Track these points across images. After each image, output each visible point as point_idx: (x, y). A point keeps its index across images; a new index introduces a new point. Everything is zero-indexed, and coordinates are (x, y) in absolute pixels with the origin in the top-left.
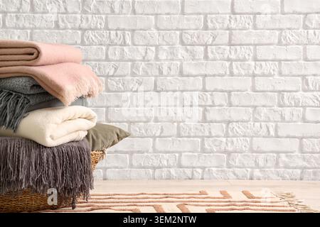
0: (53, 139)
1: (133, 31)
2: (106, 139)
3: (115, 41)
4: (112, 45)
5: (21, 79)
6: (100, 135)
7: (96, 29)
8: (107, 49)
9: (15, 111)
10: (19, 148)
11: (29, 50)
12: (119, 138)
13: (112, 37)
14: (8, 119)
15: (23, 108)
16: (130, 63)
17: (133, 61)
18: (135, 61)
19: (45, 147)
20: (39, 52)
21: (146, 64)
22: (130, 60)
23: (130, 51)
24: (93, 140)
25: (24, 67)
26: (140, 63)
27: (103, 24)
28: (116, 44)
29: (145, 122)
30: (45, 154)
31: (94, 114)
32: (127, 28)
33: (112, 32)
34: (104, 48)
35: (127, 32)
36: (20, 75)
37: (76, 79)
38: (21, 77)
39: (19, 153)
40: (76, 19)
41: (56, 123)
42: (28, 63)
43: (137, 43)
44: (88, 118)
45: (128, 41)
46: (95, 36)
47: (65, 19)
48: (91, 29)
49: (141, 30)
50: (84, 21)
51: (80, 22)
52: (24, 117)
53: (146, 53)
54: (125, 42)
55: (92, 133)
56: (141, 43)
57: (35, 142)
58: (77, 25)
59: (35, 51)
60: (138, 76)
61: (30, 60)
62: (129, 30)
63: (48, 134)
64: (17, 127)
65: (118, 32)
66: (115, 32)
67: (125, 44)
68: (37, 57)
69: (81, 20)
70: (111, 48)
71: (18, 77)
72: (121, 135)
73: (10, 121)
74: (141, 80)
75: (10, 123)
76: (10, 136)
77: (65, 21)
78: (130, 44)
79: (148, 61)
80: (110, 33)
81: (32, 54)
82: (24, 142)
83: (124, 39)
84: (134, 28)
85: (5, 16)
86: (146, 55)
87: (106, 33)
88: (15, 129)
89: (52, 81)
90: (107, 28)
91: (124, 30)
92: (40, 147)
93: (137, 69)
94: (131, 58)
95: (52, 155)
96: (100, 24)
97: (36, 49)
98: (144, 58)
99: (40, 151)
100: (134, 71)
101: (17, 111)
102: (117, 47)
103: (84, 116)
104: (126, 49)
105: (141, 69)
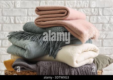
0: (77, 63)
1: (103, 8)
2: (104, 63)
3: (94, 14)
4: (92, 16)
5: (58, 28)
6: (100, 61)
7: (84, 8)
8: (90, 18)
9: (54, 46)
10: (58, 68)
11: (62, 11)
12: (110, 63)
13: (92, 11)
14: (51, 51)
15: (59, 45)
16: (101, 25)
17: (103, 24)
18: (104, 23)
19: (73, 68)
20: (68, 12)
21: (109, 25)
22: (101, 23)
23: (101, 18)
24: (97, 64)
25: (59, 21)
26: (107, 24)
27: (88, 5)
28: (94, 15)
29: (109, 55)
30: (73, 72)
31: (97, 48)
32: (100, 7)
33: (92, 9)
34: (88, 17)
35: (100, 9)
36: (57, 25)
37: (88, 28)
38: (57, 26)
39: (59, 71)
40: (74, 3)
41: (79, 53)
42: (61, 18)
43: (105, 14)
44: (95, 51)
45: (101, 14)
46: (83, 11)
47: (69, 3)
48: (82, 8)
49: (107, 7)
50: (78, 4)
51: (76, 4)
52: (60, 50)
53: (110, 19)
54: (99, 14)
55: (96, 60)
56: (107, 14)
57: (67, 65)
58: (75, 6)
59: (66, 11)
60: (105, 31)
61: (62, 17)
62: (101, 8)
63: (75, 60)
64: (56, 56)
65: (95, 9)
66: (94, 9)
67: (99, 15)
68: (67, 14)
69: (77, 3)
70: (91, 17)
71: (55, 26)
72: (111, 61)
73: (52, 52)
74: (107, 33)
75: (52, 53)
76: (53, 61)
77: (69, 4)
78: (101, 15)
79: (111, 23)
80: (91, 10)
81: (64, 13)
82: (60, 64)
83: (98, 12)
84: (103, 7)
85: (40, 2)
86: (110, 21)
87: (89, 10)
88: (55, 56)
89: (76, 28)
90: (90, 7)
91: (98, 8)
92: (70, 67)
93: (105, 27)
94: (102, 22)
95: (77, 73)
96: (86, 5)
97: (66, 10)
98: (109, 22)
99: (70, 70)
100: (103, 28)
101: (56, 46)
102: (95, 16)
103: (92, 50)
104: (99, 17)
105: (107, 28)
